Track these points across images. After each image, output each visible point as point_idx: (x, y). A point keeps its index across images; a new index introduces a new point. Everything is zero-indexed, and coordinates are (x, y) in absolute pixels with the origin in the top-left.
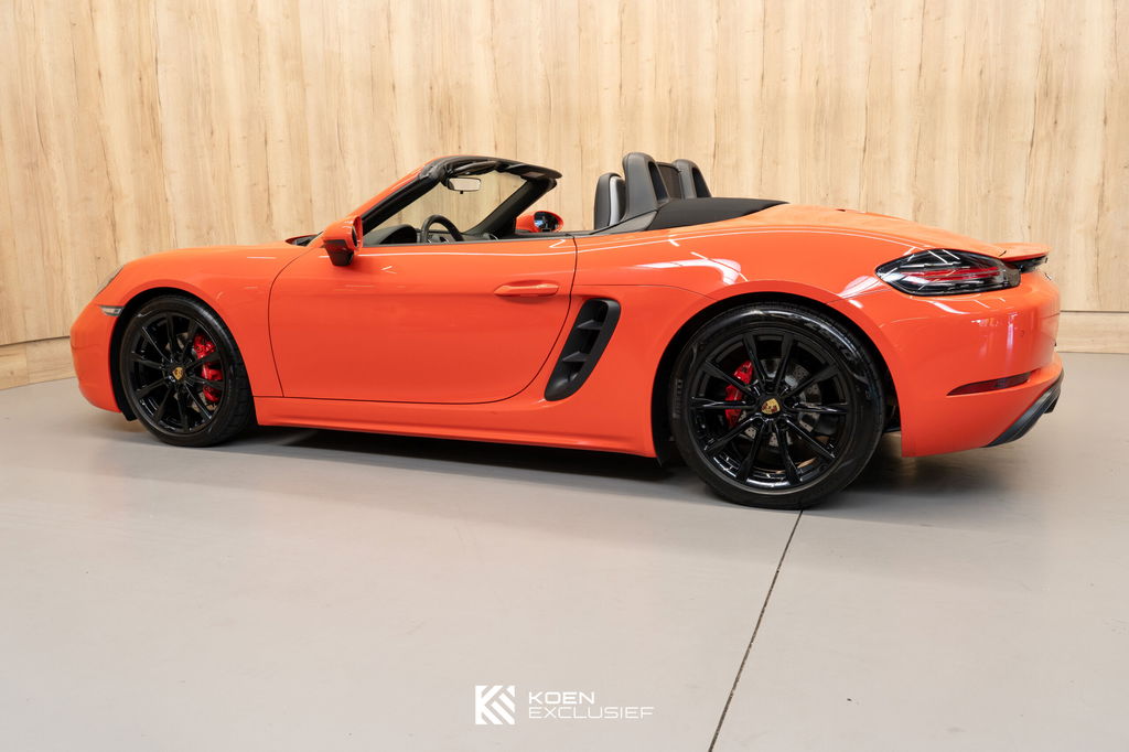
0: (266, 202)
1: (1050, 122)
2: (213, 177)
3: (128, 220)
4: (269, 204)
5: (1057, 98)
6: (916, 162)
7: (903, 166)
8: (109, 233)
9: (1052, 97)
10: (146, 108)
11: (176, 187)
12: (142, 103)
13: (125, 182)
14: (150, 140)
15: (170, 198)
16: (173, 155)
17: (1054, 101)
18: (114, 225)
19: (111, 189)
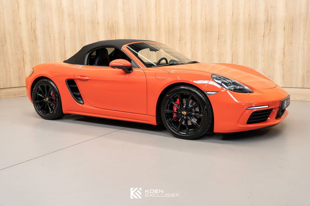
0: (64, 54)
1: (269, 29)
2: (50, 47)
3: (28, 59)
4: (65, 54)
5: (270, 22)
6: (232, 42)
7: (229, 43)
8: (22, 62)
9: (269, 22)
10: (33, 31)
11: (41, 50)
12: (32, 29)
13: (27, 49)
14: (34, 38)
15: (39, 53)
16: (40, 43)
17: (270, 23)
18: (24, 60)
19: (23, 51)
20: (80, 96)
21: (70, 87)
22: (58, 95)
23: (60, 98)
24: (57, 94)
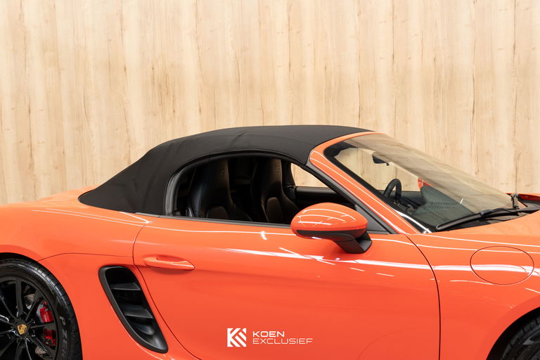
20: (152, 322)
21: (114, 292)
22: (66, 317)
23: (74, 327)
24: (65, 314)
